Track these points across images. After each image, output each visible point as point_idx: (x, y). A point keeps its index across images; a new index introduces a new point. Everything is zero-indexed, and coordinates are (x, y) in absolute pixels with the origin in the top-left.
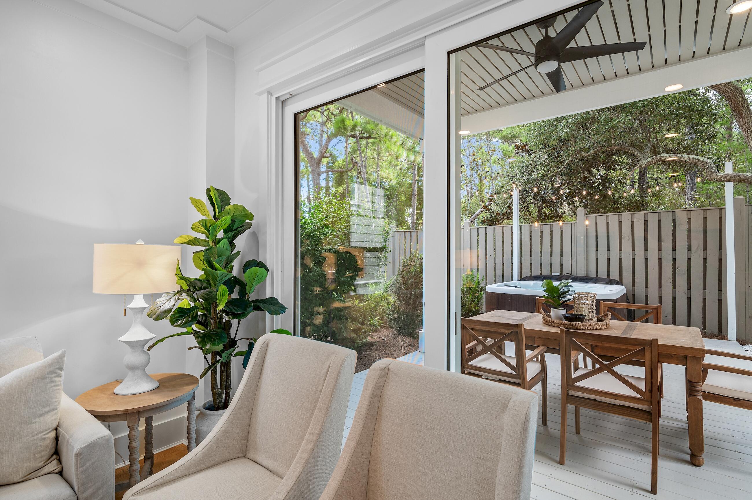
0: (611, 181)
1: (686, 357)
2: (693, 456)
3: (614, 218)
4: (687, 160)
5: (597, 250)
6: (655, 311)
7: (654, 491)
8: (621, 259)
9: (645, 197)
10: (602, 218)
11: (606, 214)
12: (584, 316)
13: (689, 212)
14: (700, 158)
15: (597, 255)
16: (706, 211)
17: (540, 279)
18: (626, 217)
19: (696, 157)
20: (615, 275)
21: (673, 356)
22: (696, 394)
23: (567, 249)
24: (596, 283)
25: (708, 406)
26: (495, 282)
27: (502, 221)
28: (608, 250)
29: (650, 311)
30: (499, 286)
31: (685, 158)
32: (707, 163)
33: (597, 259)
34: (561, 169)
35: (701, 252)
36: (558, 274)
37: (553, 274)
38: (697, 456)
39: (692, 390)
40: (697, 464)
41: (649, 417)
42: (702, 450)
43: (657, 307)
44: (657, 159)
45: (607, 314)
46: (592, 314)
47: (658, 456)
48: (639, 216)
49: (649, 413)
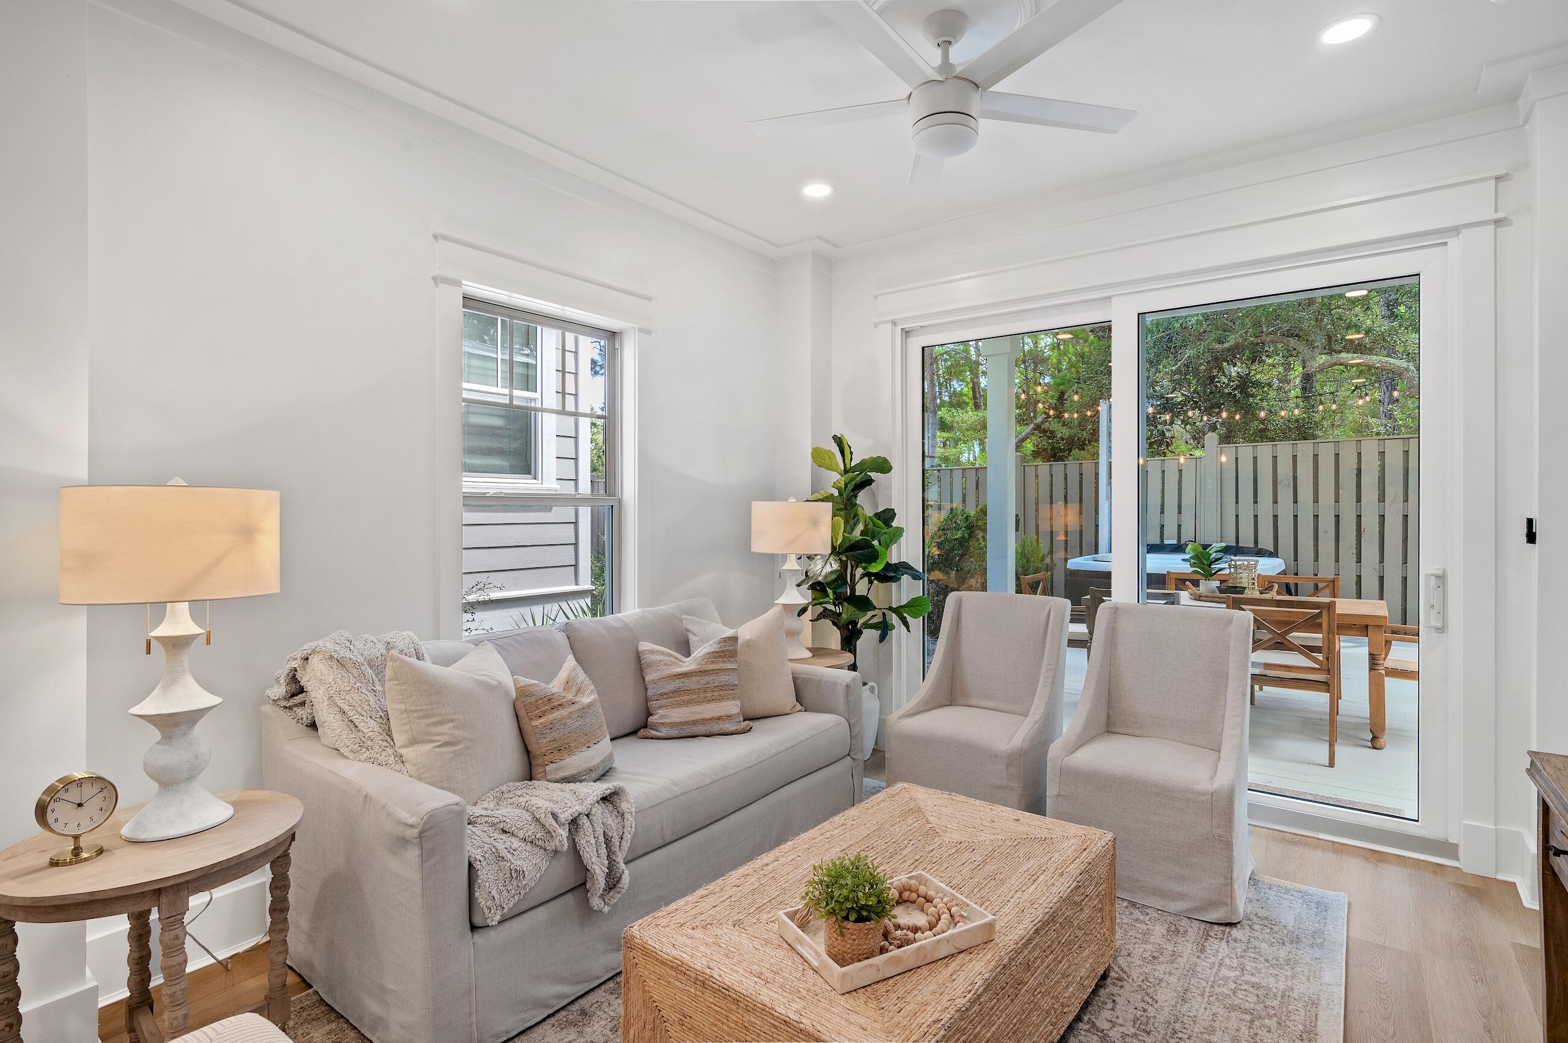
0: (1257, 384)
1: (1367, 627)
2: (1374, 738)
3: (1265, 450)
4: (1379, 365)
5: (1237, 502)
6: (1331, 585)
7: (1331, 764)
8: (1275, 517)
9: (1313, 412)
10: (1246, 451)
11: (1253, 444)
12: (1245, 588)
13: (1381, 442)
14: (1398, 363)
15: (1237, 509)
16: (1407, 440)
18: (1284, 449)
19: (1392, 361)
20: (1266, 543)
21: (1352, 626)
22: (1377, 668)
23: (1188, 500)
25: (1390, 683)
26: (1081, 555)
27: (1070, 452)
28: (1256, 502)
29: (1321, 585)
30: (1085, 560)
31: (1375, 362)
32: (1407, 370)
33: (1237, 516)
34: (1177, 366)
35: (1400, 504)
36: (1174, 542)
37: (1166, 542)
38: (1378, 738)
39: (1373, 664)
40: (1378, 747)
41: (1326, 687)
42: (1383, 730)
43: (1334, 579)
44: (1333, 362)
45: (1273, 586)
46: (1254, 586)
47: (1335, 744)
48: (1305, 448)
49: (1326, 683)
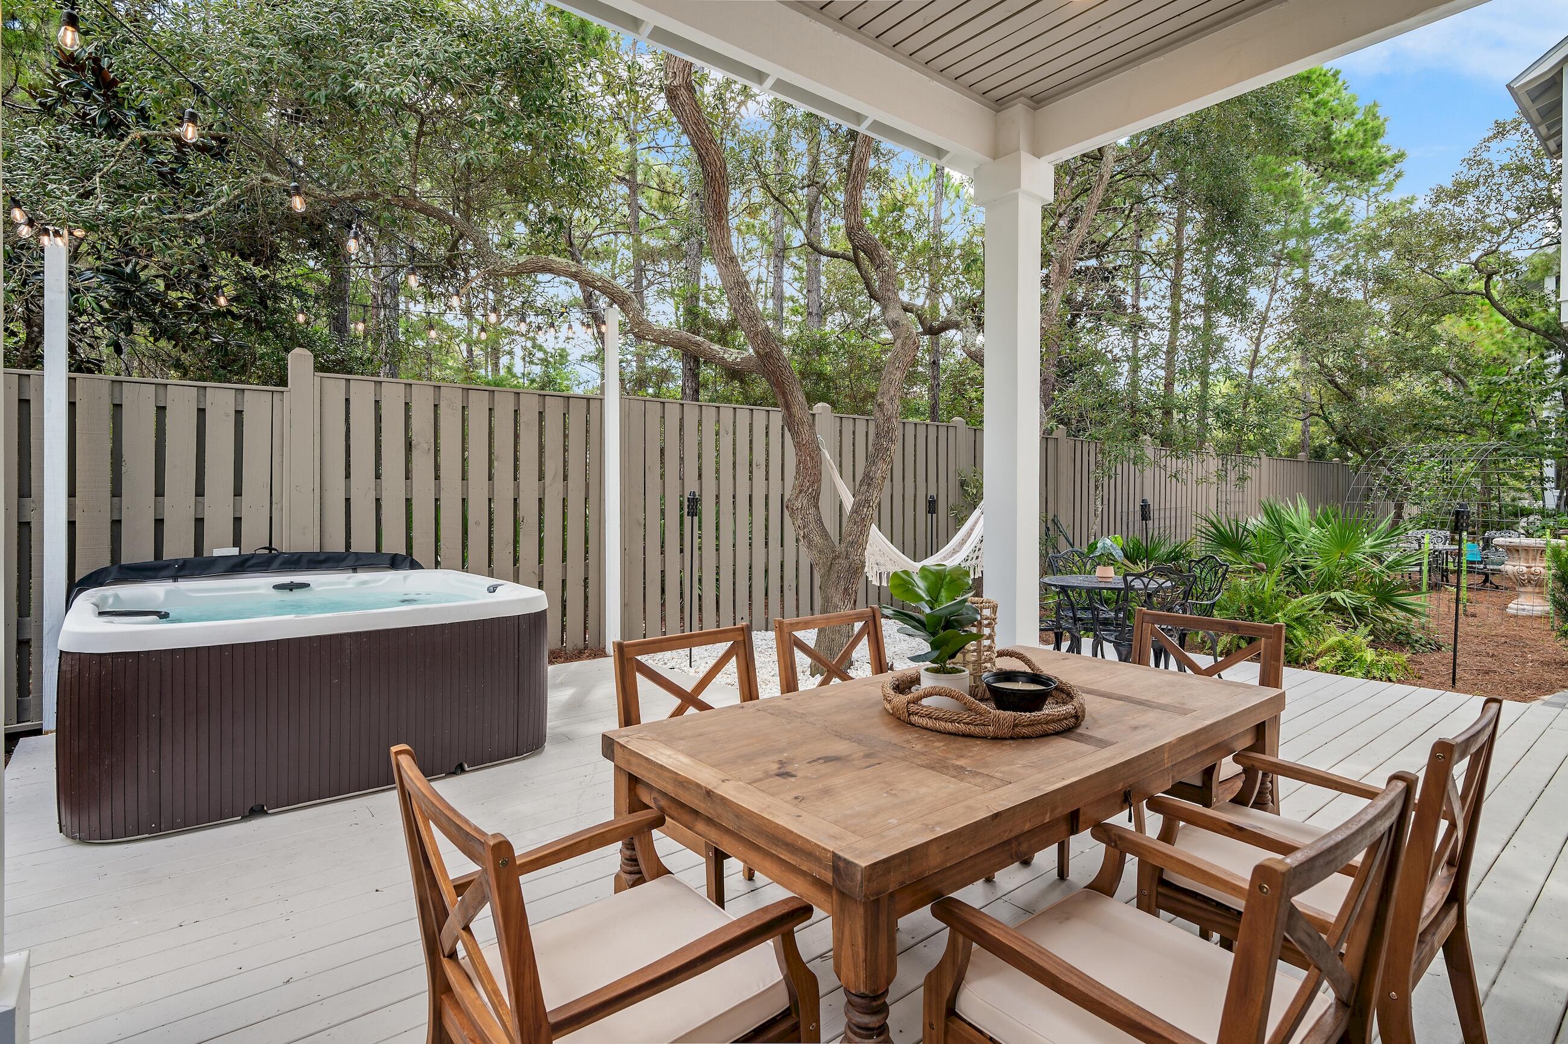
5: (348, 477)
8: (408, 501)
10: (362, 388)
15: (348, 489)
16: (566, 399)
17: (165, 573)
18: (423, 394)
24: (355, 570)
28: (378, 476)
33: (348, 500)
36: (230, 552)
48: (451, 395)
